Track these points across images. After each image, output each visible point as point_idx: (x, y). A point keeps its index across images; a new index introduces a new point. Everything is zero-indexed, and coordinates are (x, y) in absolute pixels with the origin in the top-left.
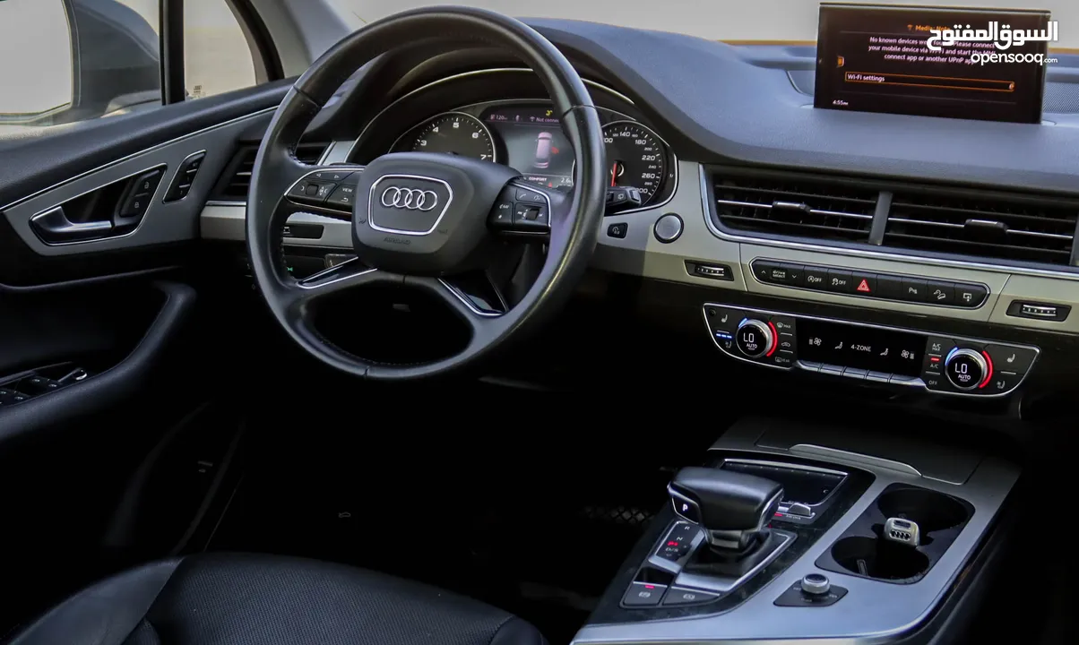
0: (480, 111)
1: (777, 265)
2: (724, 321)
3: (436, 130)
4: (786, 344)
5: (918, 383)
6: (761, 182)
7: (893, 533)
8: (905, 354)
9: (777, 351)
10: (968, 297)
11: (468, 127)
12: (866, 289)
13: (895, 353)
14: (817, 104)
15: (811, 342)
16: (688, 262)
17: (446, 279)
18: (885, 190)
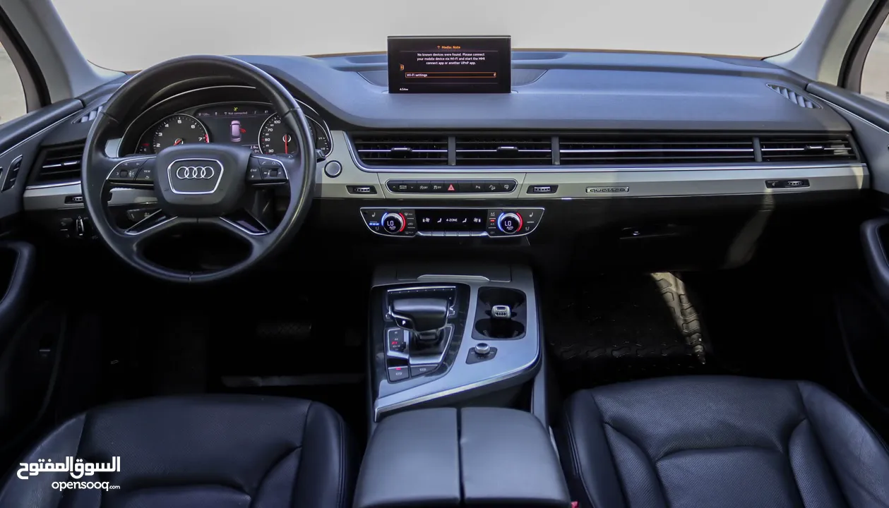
0: (193, 112)
1: (401, 182)
2: (373, 216)
3: (167, 126)
4: (411, 224)
5: (485, 234)
6: (386, 138)
7: (497, 314)
8: (476, 220)
9: (406, 228)
10: (507, 187)
11: (187, 122)
12: (453, 189)
13: (470, 221)
14: (391, 91)
15: (424, 221)
16: (349, 187)
17: (226, 217)
18: (452, 136)
